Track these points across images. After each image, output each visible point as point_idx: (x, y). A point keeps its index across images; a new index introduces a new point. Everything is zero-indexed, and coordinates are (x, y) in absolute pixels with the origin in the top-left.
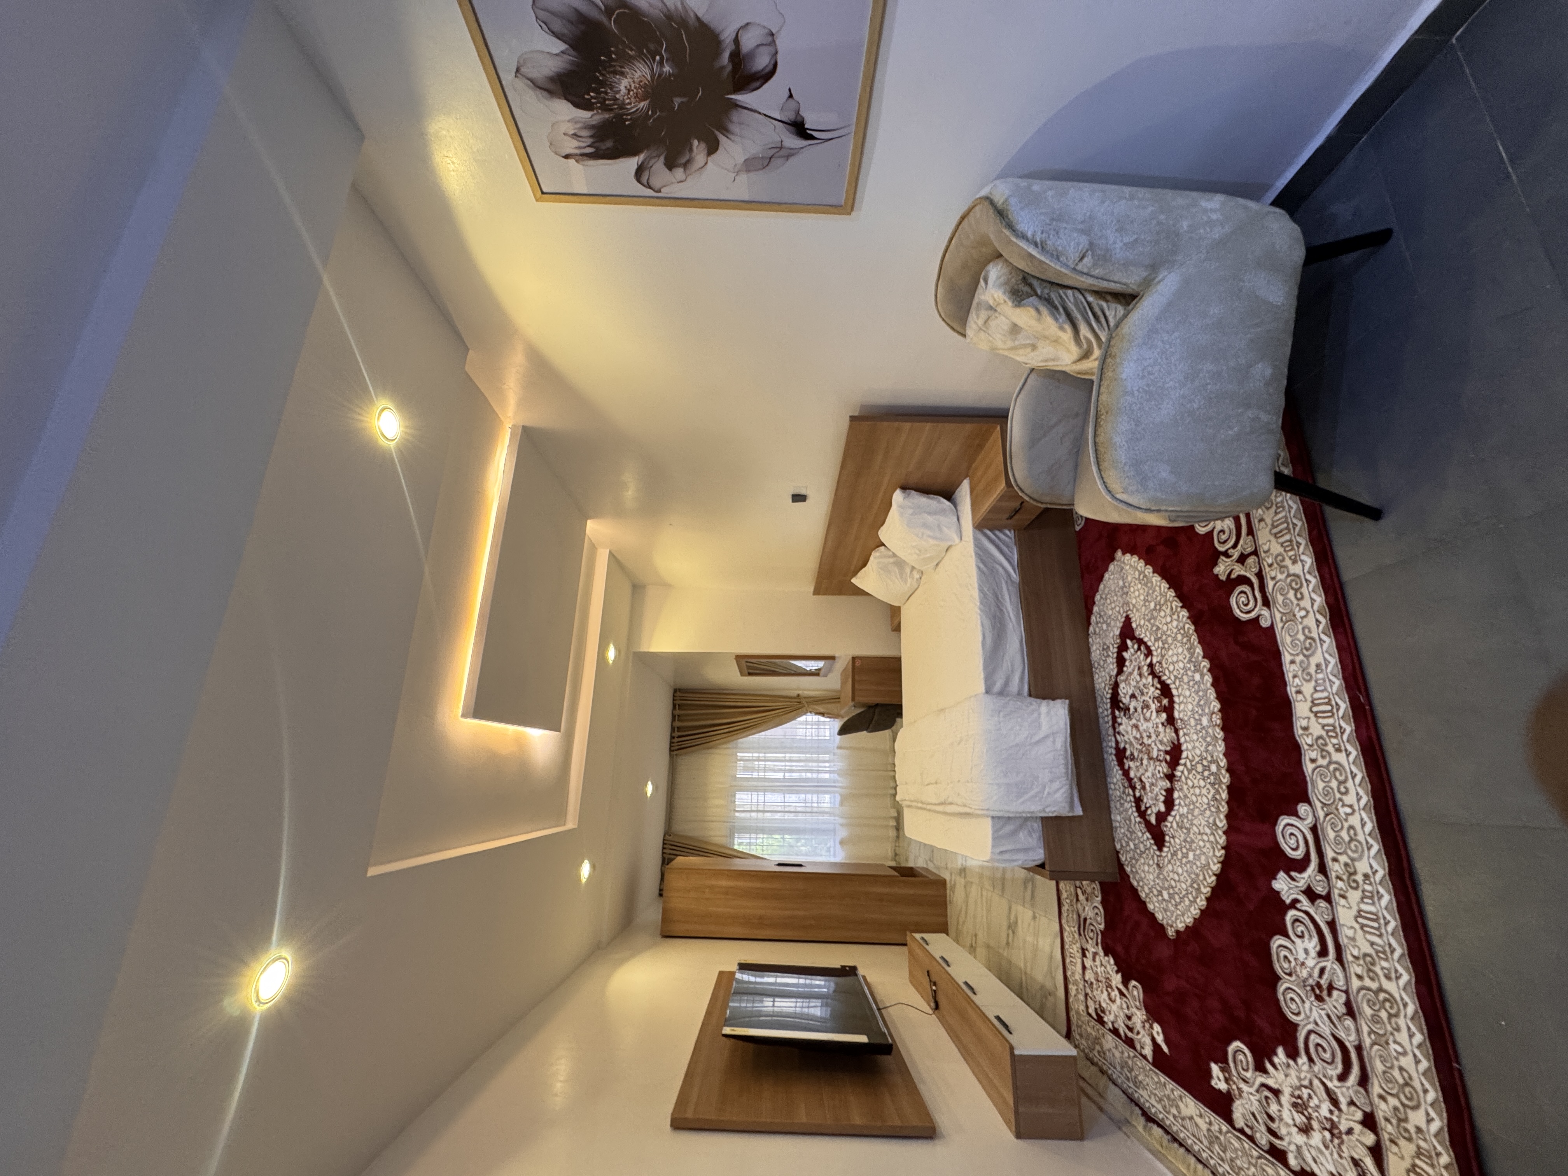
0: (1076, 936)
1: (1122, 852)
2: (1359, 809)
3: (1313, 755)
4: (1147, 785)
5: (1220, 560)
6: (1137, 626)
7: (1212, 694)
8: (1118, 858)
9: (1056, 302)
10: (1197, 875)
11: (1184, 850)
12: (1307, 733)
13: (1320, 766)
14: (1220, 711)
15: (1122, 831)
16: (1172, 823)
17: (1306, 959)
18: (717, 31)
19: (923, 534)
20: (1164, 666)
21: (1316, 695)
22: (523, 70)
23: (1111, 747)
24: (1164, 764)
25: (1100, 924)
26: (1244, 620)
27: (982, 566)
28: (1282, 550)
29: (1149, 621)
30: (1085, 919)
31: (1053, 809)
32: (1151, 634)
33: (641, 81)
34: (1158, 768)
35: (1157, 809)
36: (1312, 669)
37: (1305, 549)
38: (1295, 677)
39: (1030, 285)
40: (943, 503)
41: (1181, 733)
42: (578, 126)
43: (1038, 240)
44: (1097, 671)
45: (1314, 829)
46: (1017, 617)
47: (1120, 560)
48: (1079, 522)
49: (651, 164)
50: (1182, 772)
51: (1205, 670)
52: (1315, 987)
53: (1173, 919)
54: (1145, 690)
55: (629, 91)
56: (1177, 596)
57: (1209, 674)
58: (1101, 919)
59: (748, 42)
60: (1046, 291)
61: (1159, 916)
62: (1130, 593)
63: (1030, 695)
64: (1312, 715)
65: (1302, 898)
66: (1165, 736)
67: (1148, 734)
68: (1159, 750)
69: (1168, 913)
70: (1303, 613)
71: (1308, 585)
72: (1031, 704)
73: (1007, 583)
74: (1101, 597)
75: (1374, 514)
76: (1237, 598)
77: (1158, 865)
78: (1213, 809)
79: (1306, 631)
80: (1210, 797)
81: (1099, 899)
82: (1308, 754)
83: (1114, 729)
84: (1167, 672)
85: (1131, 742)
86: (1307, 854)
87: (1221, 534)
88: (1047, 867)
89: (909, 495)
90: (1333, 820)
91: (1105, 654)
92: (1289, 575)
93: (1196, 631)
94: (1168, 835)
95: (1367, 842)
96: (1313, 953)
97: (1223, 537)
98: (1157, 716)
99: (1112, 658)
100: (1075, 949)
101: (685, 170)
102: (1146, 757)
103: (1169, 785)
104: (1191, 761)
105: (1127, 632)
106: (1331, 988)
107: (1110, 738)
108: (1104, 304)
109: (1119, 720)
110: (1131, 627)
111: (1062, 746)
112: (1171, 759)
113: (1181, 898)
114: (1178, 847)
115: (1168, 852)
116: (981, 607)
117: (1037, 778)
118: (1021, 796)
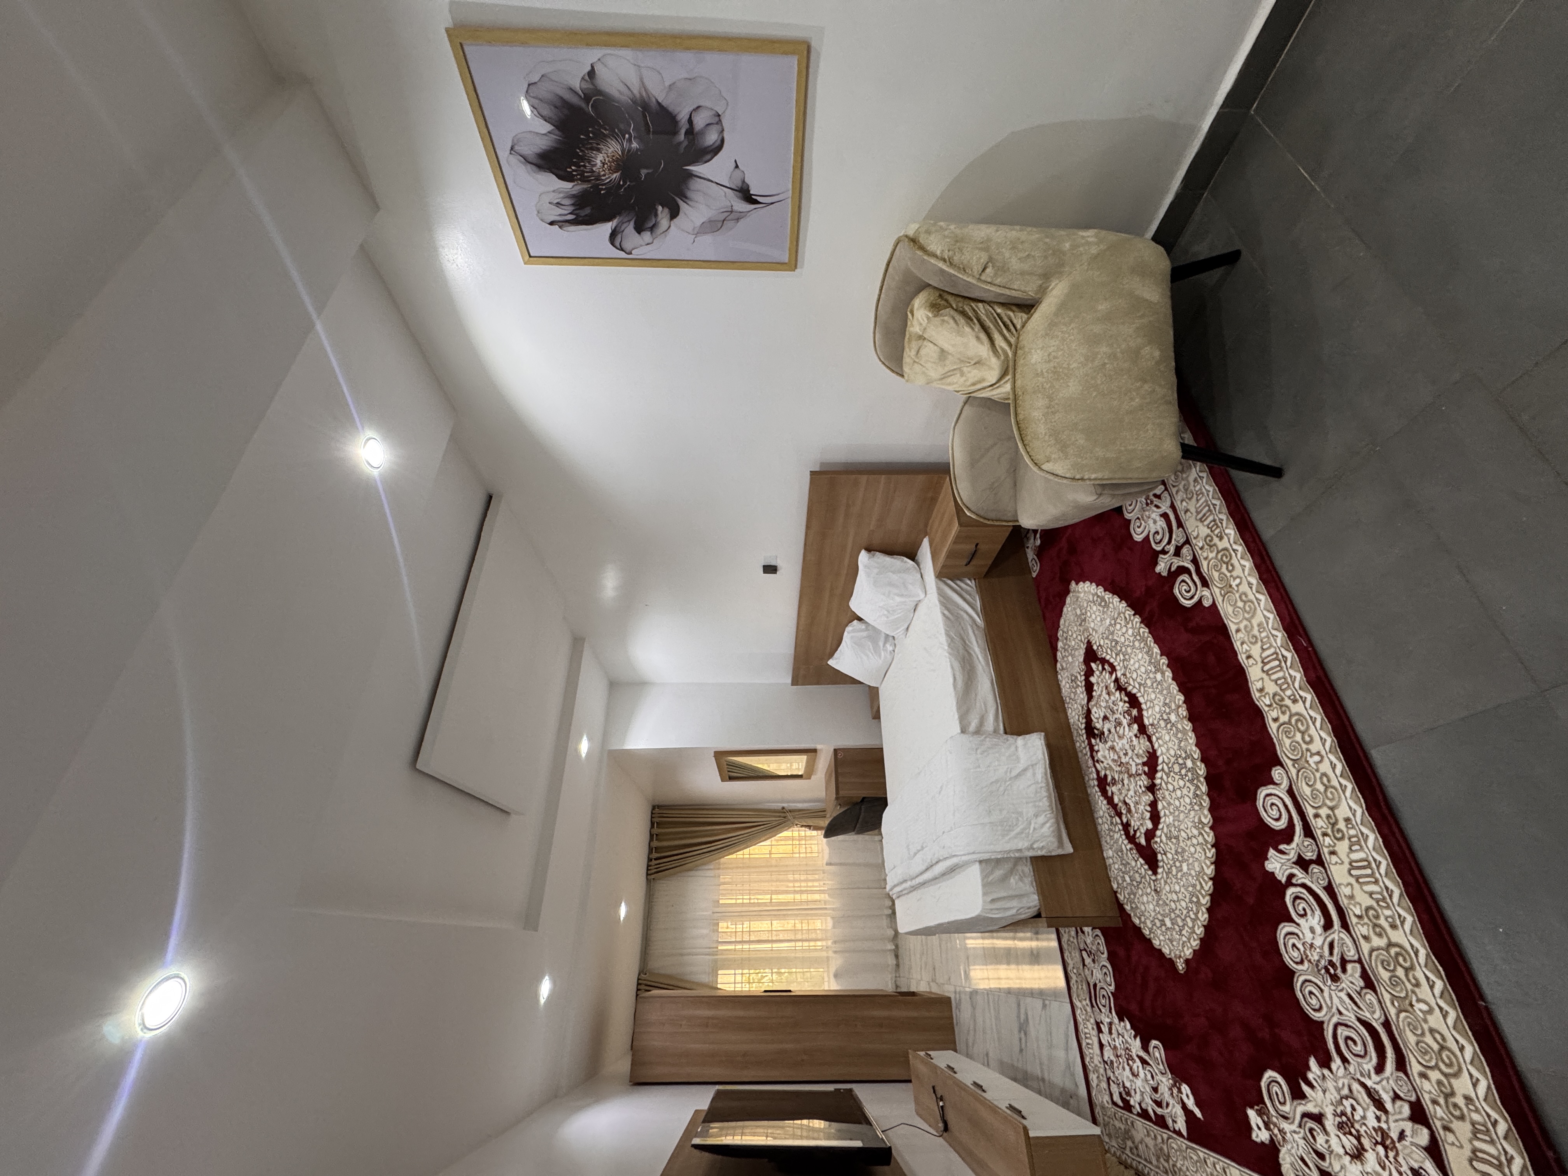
0: (1089, 1009)
1: (1119, 890)
2: (1327, 754)
3: (1274, 714)
4: (1132, 805)
5: (1159, 559)
6: (1098, 647)
7: (1174, 687)
8: (1117, 899)
9: (970, 314)
10: (1194, 886)
11: (1178, 864)
12: (1263, 694)
13: (1284, 723)
14: (1185, 702)
15: (1116, 866)
16: (1160, 837)
17: (1314, 938)
18: (675, 112)
19: (889, 592)
20: (1128, 675)
21: (1265, 654)
22: (516, 148)
23: (1093, 779)
24: (1144, 777)
25: (1110, 985)
26: (1189, 606)
27: (946, 612)
28: (1209, 531)
29: (1107, 638)
30: (1095, 985)
31: (1042, 845)
32: (1111, 650)
33: (613, 156)
34: (1139, 783)
35: (1145, 828)
36: (1255, 631)
37: (1227, 524)
38: (1242, 644)
39: (946, 301)
40: (906, 562)
41: (1154, 739)
42: (562, 195)
43: (946, 257)
44: (1070, 706)
45: (1290, 792)
46: (986, 659)
47: (1074, 591)
48: (1035, 568)
49: (622, 229)
50: (1162, 778)
51: (1165, 667)
52: (1329, 967)
53: (1180, 948)
54: (1115, 708)
55: (604, 164)
56: (1128, 606)
57: (1169, 670)
58: (1110, 979)
59: (700, 121)
60: (960, 305)
61: (1166, 951)
62: (1087, 618)
63: (1006, 733)
64: (1264, 676)
65: (1297, 871)
66: (1140, 748)
67: (1124, 752)
68: (1137, 765)
69: (1175, 943)
70: (1238, 581)
71: (1236, 555)
72: (1008, 740)
73: (972, 626)
74: (1063, 632)
75: (1276, 472)
76: (1178, 588)
77: (1156, 890)
78: (1196, 808)
79: (1244, 598)
80: (1191, 795)
81: (1106, 955)
82: (1270, 714)
83: (1093, 757)
84: (1131, 682)
85: (1110, 767)
86: (1291, 818)
87: (1156, 535)
88: (1043, 915)
89: (873, 555)
90: (1305, 774)
91: (1075, 685)
92: (1218, 552)
93: (1150, 632)
94: (1160, 853)
95: (1341, 785)
96: (1319, 930)
97: (1158, 537)
98: (1130, 730)
99: (1081, 687)
100: (1090, 1027)
101: (651, 233)
102: (1126, 775)
103: (1152, 798)
104: (1167, 764)
105: (1091, 655)
106: (1344, 962)
107: (1090, 770)
108: (1011, 314)
109: (1096, 748)
110: (1093, 649)
111: (1042, 777)
112: (1149, 769)
113: (1183, 920)
114: (1171, 862)
115: (1163, 873)
116: (950, 650)
117: (1020, 814)
118: (1007, 835)
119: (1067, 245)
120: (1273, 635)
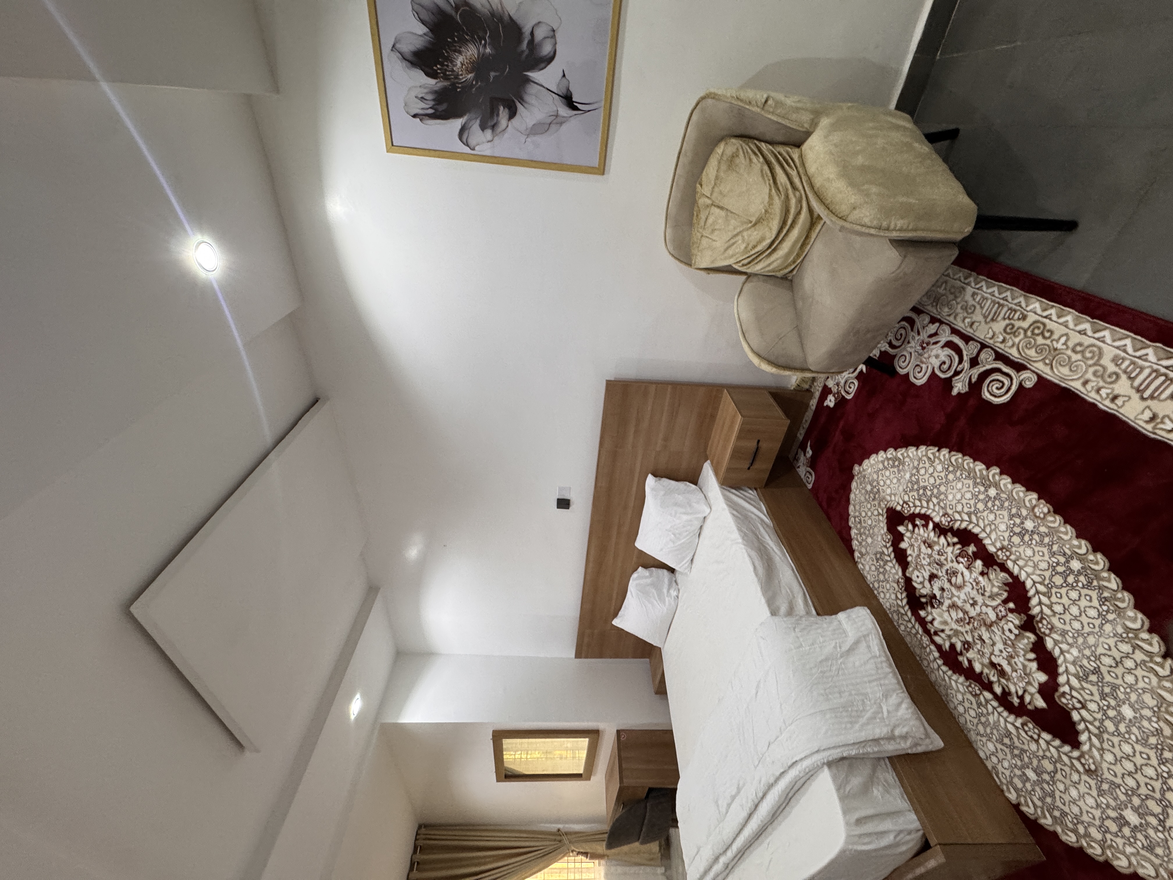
1: (1022, 800)
4: (1005, 664)
5: (954, 382)
6: (902, 505)
7: (1019, 490)
8: (1023, 816)
9: (754, 149)
10: (1159, 732)
11: (1111, 713)
12: (1158, 422)
14: (1040, 498)
15: (1006, 764)
16: (1068, 682)
18: (521, 26)
20: (950, 512)
22: (397, 45)
24: (1011, 616)
26: (1008, 399)
27: (735, 513)
28: (1006, 322)
29: (911, 491)
32: (920, 500)
33: (471, 58)
34: (1006, 628)
35: (1036, 685)
36: (1112, 368)
37: (1027, 302)
38: (1098, 391)
40: (689, 486)
41: (1010, 564)
42: (426, 91)
46: (782, 551)
47: (860, 473)
48: (810, 480)
49: (470, 125)
50: (1040, 603)
51: (997, 477)
54: (942, 558)
55: (462, 64)
56: (929, 446)
57: (1003, 477)
59: (540, 34)
62: (881, 488)
63: (820, 614)
64: (1148, 403)
66: (993, 586)
67: (971, 602)
68: (994, 608)
69: (1159, 851)
70: (1063, 339)
71: (1050, 319)
72: (826, 620)
74: (855, 518)
75: (1070, 226)
76: (988, 391)
77: (1088, 772)
78: (1112, 615)
79: (1078, 348)
80: (1095, 603)
83: (927, 632)
84: (957, 517)
85: (956, 630)
87: (943, 366)
89: (659, 480)
91: (882, 563)
92: (1026, 330)
93: (964, 456)
94: (1075, 708)
98: (971, 573)
99: (891, 561)
101: (493, 131)
102: (983, 629)
103: (1032, 637)
104: (1042, 583)
105: (895, 521)
107: (928, 650)
108: (789, 150)
109: (929, 618)
110: (897, 513)
111: (879, 650)
112: (1015, 604)
113: (1161, 801)
114: (1099, 716)
115: (1090, 739)
116: (745, 542)
117: (866, 695)
118: (856, 722)
120: (1139, 358)
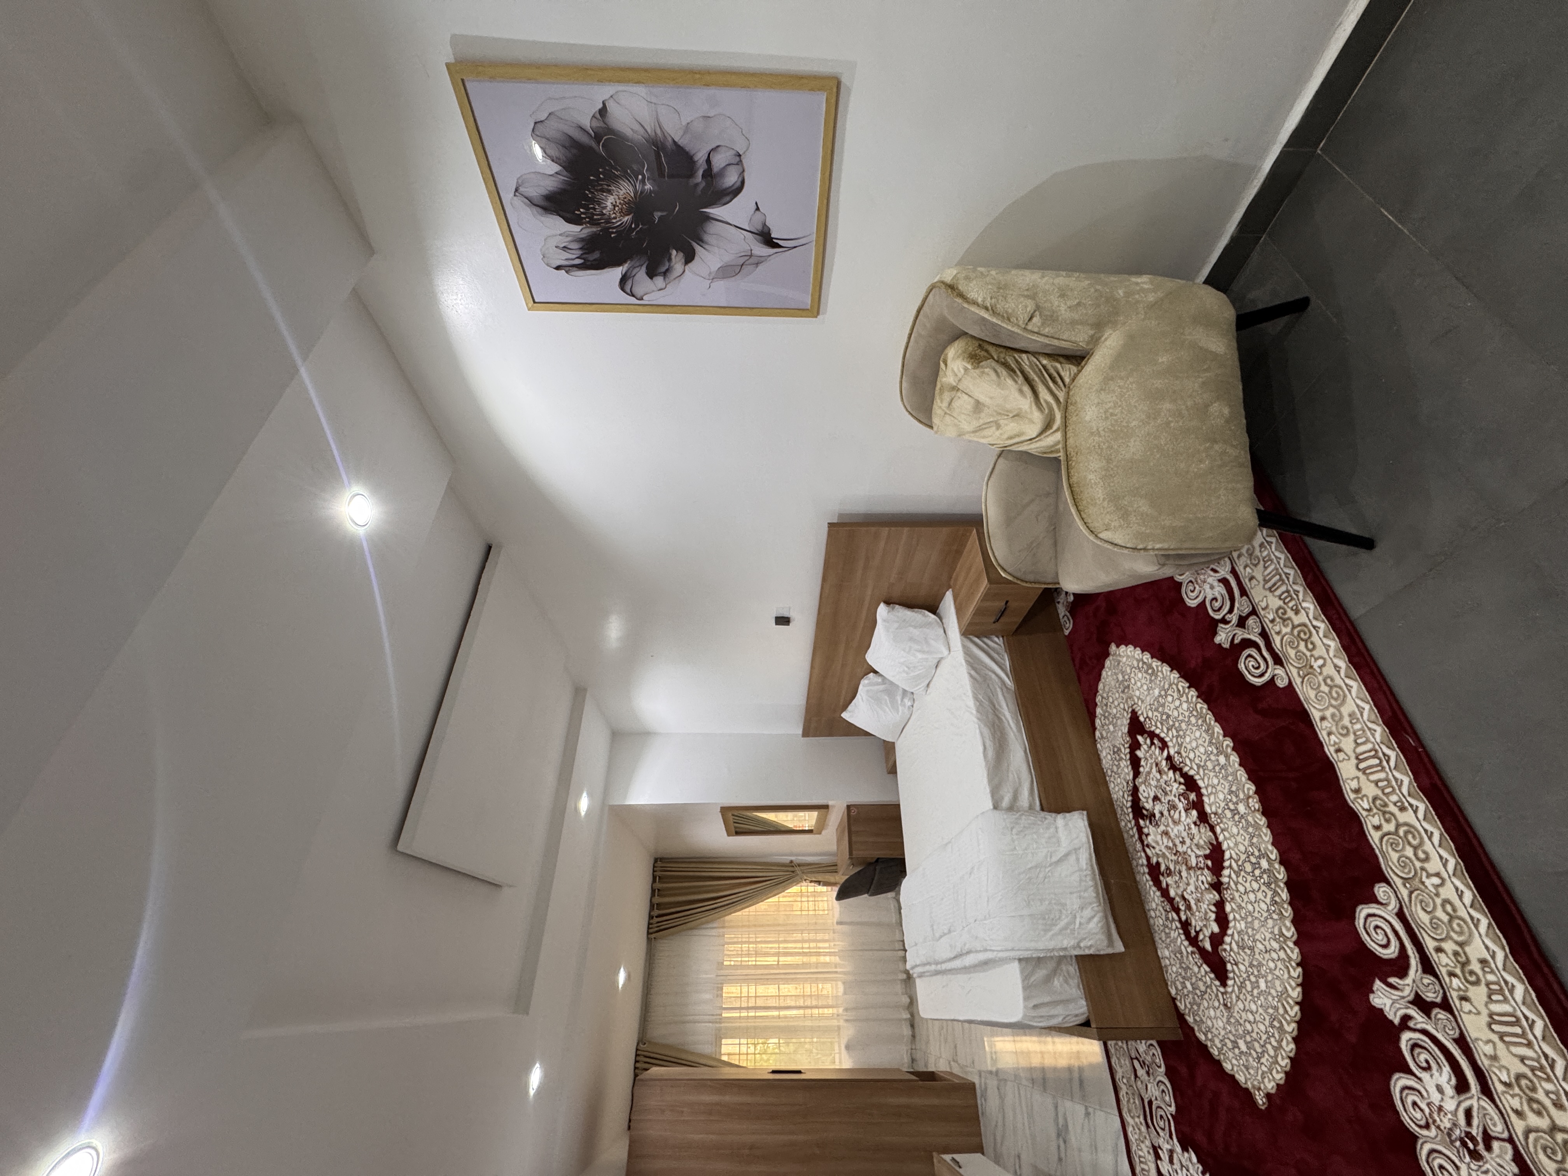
0: (1143, 1129)
1: (1179, 998)
2: (1449, 877)
3: (1376, 821)
4: (1193, 903)
5: (1219, 628)
6: (1145, 719)
7: (1242, 775)
8: (1176, 1008)
9: (1013, 365)
10: (1276, 1009)
11: (1253, 979)
12: (1360, 796)
13: (1388, 834)
14: (1256, 793)
15: (1174, 969)
16: (1230, 944)
17: (1442, 1099)
18: (692, 153)
19: (910, 648)
20: (1184, 754)
21: (1359, 750)
22: (521, 189)
23: (1142, 865)
24: (1206, 871)
25: (1170, 1106)
26: (1259, 684)
27: (973, 672)
28: (1281, 603)
29: (1157, 710)
30: (1150, 1103)
31: (1089, 943)
32: (1162, 724)
33: (625, 198)
34: (1201, 878)
35: (1210, 931)
36: (1346, 721)
37: (1304, 596)
38: (1329, 734)
39: (987, 351)
40: (928, 616)
41: (1218, 830)
42: (569, 239)
43: (989, 305)
44: (1112, 779)
45: (1401, 915)
46: (1017, 724)
47: (1115, 654)
48: (1067, 625)
49: (633, 274)
50: (1230, 877)
51: (1229, 750)
52: (1466, 1139)
53: (1259, 1078)
54: (1168, 789)
55: (614, 206)
56: (1181, 676)
57: (1234, 753)
58: (1169, 1098)
59: (718, 161)
60: (1002, 355)
61: (1241, 1078)
62: (1131, 686)
63: (1042, 809)
64: (1360, 774)
65: (1413, 1012)
66: (1201, 838)
67: (1181, 840)
68: (1197, 857)
69: (1252, 1072)
70: (1320, 662)
71: (1317, 632)
72: (1046, 819)
73: (1001, 689)
74: (1103, 698)
75: (1368, 544)
76: (1245, 663)
77: (1225, 1005)
78: (1275, 916)
79: (1329, 681)
80: (1268, 900)
81: (1163, 1069)
82: (1370, 822)
83: (1142, 842)
84: (1188, 762)
85: (1164, 853)
86: (1402, 947)
87: (1214, 602)
88: (1093, 1025)
89: (893, 609)
90: (1421, 897)
91: (1118, 758)
92: (1294, 627)
93: (1209, 709)
94: (1229, 962)
95: (1472, 918)
96: (1449, 1091)
97: (1217, 605)
98: (1187, 816)
99: (1126, 760)
100: (1145, 1150)
101: (664, 278)
102: (1184, 868)
103: (1217, 897)
104: (1236, 862)
105: (1136, 727)
106: (1488, 1139)
107: (1139, 854)
108: (1058, 366)
109: (1146, 830)
110: (1139, 721)
111: (1087, 864)
112: (1212, 863)
113: (1262, 1046)
114: (1245, 976)
115: (1234, 986)
116: (979, 715)
117: (1064, 905)
118: (1049, 930)
119: (1121, 292)
120: (1369, 729)
